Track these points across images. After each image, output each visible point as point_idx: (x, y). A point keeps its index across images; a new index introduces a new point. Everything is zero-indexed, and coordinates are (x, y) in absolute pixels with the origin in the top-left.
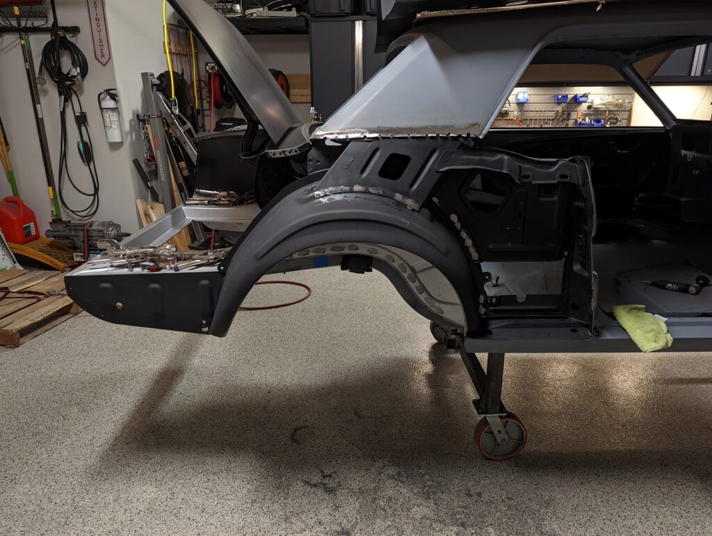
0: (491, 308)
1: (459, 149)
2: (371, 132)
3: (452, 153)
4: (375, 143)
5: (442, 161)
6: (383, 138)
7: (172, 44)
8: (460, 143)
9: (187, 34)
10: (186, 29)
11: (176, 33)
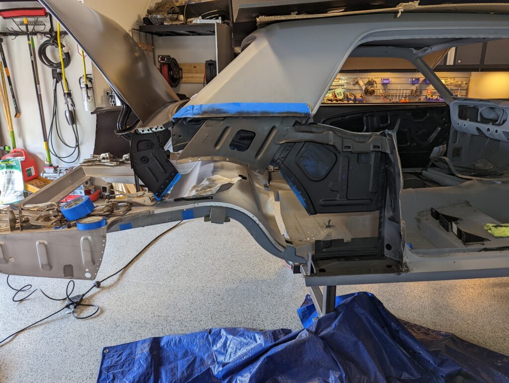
9: (146, 35)
10: (146, 32)
11: (138, 35)
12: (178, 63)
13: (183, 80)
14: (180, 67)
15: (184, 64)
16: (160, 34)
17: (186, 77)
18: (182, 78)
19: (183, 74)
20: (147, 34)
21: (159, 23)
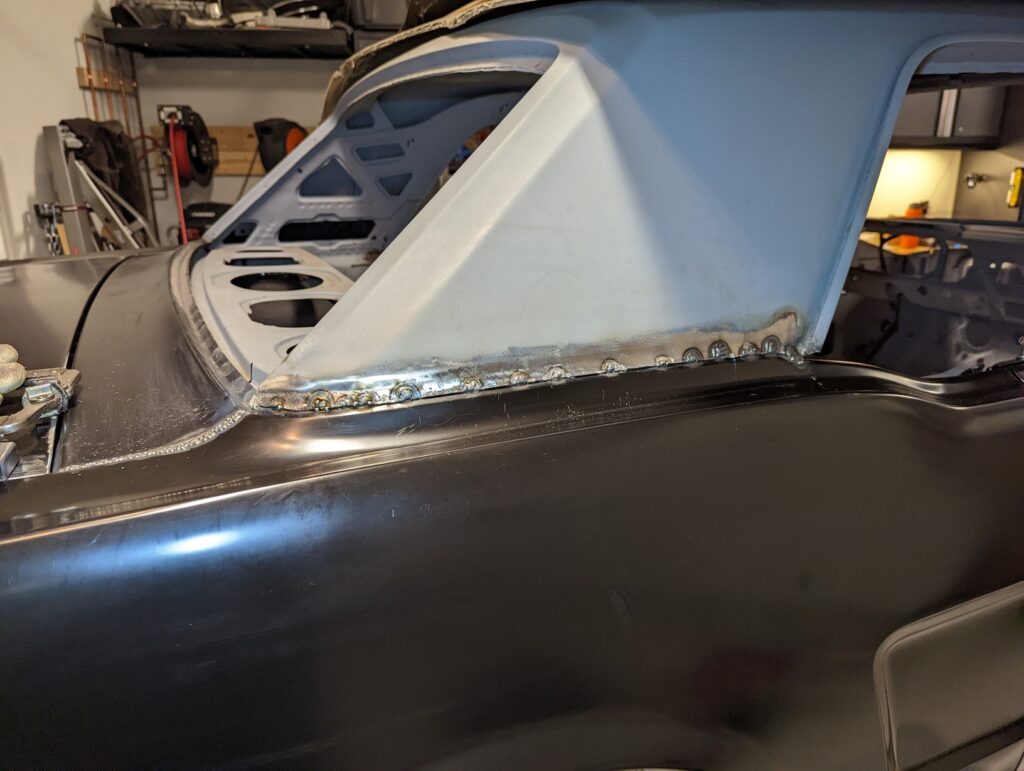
7: (93, 72)
9: (118, 54)
10: (118, 45)
11: (98, 52)
12: (208, 123)
13: (221, 168)
14: (212, 134)
15: (222, 130)
16: (151, 53)
17: (228, 162)
18: (216, 162)
19: (220, 153)
20: (121, 50)
21: (158, 22)
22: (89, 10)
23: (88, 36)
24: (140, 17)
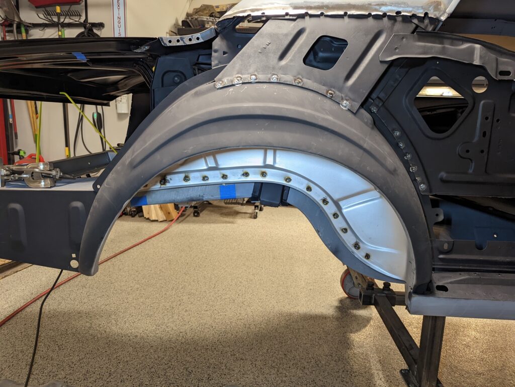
0: (441, 256)
1: (413, 32)
2: (296, 8)
3: (403, 38)
4: (300, 24)
5: (389, 48)
6: (311, 16)
8: (414, 26)
21: (199, 26)
22: (173, 22)
23: (171, 31)
24: (192, 24)
